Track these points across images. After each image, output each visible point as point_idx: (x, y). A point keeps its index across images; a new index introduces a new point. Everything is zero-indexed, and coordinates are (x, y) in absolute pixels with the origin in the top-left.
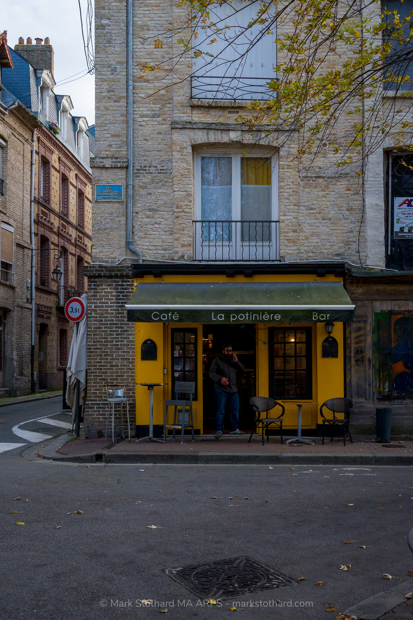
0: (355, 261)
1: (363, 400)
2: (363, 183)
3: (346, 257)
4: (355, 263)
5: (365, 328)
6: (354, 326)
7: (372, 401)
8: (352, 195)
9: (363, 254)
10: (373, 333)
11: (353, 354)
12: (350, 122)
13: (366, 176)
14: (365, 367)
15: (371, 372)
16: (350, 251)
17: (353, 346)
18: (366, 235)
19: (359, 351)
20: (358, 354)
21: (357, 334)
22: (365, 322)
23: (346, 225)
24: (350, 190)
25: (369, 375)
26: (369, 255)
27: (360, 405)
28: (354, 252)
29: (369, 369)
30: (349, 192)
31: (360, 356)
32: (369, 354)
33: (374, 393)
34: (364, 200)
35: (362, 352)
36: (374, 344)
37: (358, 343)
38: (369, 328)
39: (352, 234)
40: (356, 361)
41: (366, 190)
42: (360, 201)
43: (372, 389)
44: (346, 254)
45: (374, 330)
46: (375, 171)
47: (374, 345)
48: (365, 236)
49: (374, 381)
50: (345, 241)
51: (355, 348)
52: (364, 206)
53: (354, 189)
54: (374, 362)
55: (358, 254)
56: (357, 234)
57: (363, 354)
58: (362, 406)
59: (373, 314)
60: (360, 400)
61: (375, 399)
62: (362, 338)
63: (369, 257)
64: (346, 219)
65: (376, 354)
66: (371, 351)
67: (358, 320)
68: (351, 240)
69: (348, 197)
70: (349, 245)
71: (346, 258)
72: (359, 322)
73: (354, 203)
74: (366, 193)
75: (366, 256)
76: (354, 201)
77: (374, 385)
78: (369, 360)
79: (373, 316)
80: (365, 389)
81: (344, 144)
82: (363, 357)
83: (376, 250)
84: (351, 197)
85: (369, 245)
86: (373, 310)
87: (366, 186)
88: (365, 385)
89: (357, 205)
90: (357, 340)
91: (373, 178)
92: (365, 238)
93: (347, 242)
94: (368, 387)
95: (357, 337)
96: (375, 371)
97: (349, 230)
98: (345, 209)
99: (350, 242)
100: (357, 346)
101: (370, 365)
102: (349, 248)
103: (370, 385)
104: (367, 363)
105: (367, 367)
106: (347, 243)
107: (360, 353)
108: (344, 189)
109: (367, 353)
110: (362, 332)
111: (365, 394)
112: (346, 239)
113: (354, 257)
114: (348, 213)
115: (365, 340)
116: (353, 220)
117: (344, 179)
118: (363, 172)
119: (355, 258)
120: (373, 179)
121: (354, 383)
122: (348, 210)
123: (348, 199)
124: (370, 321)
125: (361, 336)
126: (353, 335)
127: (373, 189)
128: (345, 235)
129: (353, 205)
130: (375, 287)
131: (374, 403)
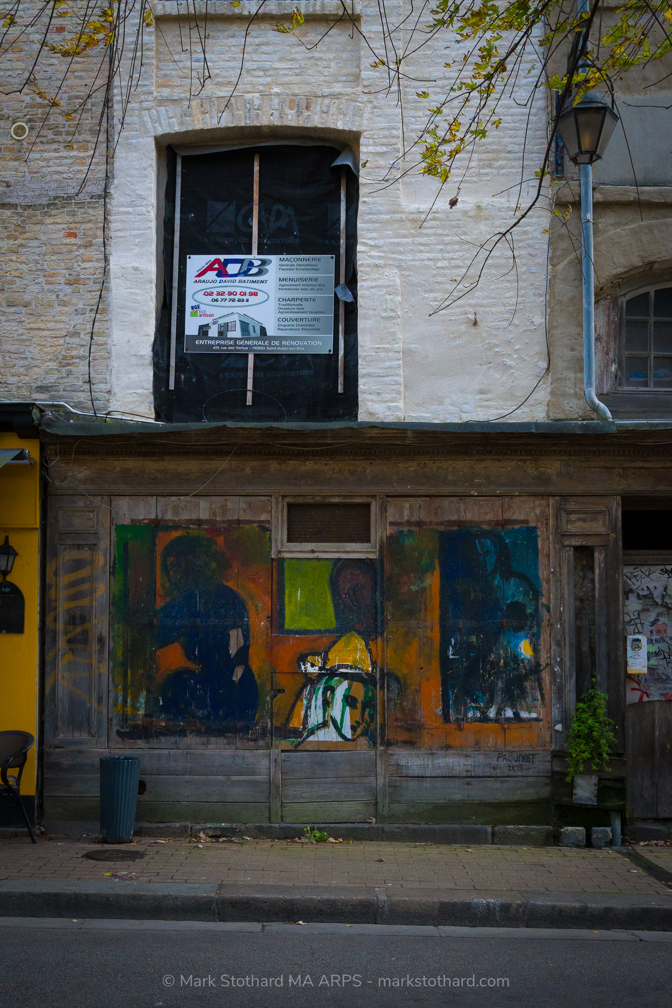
0: (82, 403)
1: (84, 736)
2: (105, 218)
3: (62, 393)
4: (82, 409)
5: (92, 562)
6: (67, 556)
7: (104, 738)
8: (80, 246)
9: (102, 386)
10: (112, 573)
11: (61, 626)
12: (81, 78)
13: (114, 202)
14: (90, 656)
15: (104, 669)
16: (70, 380)
17: (63, 607)
18: (109, 341)
19: (78, 619)
20: (74, 624)
21: (73, 577)
22: (93, 547)
23: (63, 318)
24: (74, 235)
25: (100, 675)
26: (116, 389)
27: (75, 748)
28: (80, 383)
29: (100, 662)
30: (72, 240)
31: (79, 629)
32: (100, 624)
33: (110, 720)
34: (106, 259)
35: (84, 619)
36: (113, 602)
37: (74, 598)
38: (101, 560)
39: (76, 340)
40: (69, 641)
41: (112, 234)
42: (98, 260)
43: (105, 711)
44: (62, 387)
45: (114, 567)
46: (134, 191)
47: (113, 604)
48: (106, 344)
49: (112, 690)
50: (61, 357)
51: (67, 611)
52: (106, 271)
53: (84, 234)
54: (112, 644)
55: (87, 386)
56: (88, 337)
57: (87, 625)
58: (80, 752)
59: (113, 528)
60: (77, 735)
61: (114, 735)
62: (86, 587)
63: (115, 394)
64: (64, 304)
65: (116, 626)
66: (105, 619)
67: (76, 542)
68: (74, 353)
69: (70, 252)
70: (69, 364)
71: (61, 397)
72: (79, 547)
73: (83, 265)
74: (112, 242)
75: (109, 392)
76: (83, 261)
77: (111, 701)
78: (101, 640)
79: (113, 532)
80: (90, 708)
81: (66, 129)
82: (85, 633)
83: (131, 376)
84: (78, 253)
85: (115, 365)
86: (111, 520)
87: (113, 226)
88: (90, 700)
89: (92, 271)
90: (73, 591)
91: (129, 206)
92: (106, 349)
93: (65, 358)
94: (95, 705)
95: (73, 584)
96: (114, 666)
97: (71, 329)
98: (63, 281)
99: (72, 357)
100: (73, 604)
101: (101, 651)
102: (69, 373)
103: (100, 700)
104: (95, 647)
105: (95, 657)
106: (65, 362)
107: (78, 622)
108: (62, 234)
109: (95, 622)
110: (84, 573)
111: (88, 720)
112: (63, 353)
113: (81, 394)
114: (68, 289)
115: (92, 592)
116: (81, 306)
117: (62, 210)
118: (106, 195)
119: (83, 397)
120: (130, 209)
121: (61, 693)
122: (69, 283)
123: (68, 257)
124: (104, 544)
125: (82, 581)
126: (64, 579)
127: (128, 233)
128: (61, 341)
129: (82, 272)
130: (119, 464)
131: (111, 744)
